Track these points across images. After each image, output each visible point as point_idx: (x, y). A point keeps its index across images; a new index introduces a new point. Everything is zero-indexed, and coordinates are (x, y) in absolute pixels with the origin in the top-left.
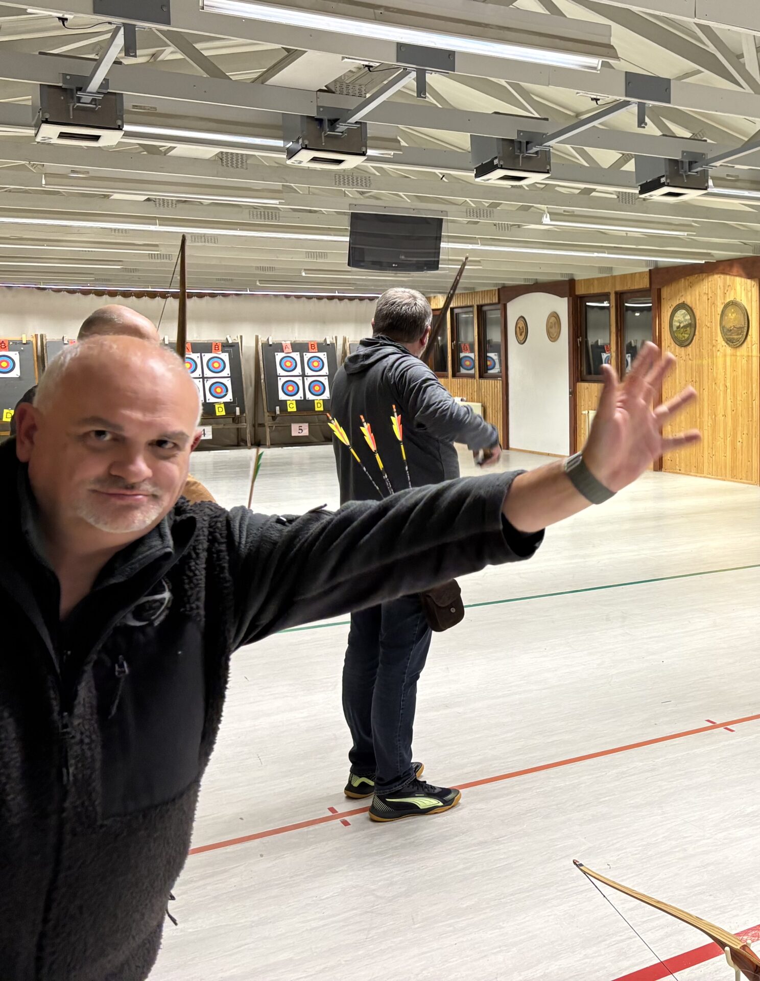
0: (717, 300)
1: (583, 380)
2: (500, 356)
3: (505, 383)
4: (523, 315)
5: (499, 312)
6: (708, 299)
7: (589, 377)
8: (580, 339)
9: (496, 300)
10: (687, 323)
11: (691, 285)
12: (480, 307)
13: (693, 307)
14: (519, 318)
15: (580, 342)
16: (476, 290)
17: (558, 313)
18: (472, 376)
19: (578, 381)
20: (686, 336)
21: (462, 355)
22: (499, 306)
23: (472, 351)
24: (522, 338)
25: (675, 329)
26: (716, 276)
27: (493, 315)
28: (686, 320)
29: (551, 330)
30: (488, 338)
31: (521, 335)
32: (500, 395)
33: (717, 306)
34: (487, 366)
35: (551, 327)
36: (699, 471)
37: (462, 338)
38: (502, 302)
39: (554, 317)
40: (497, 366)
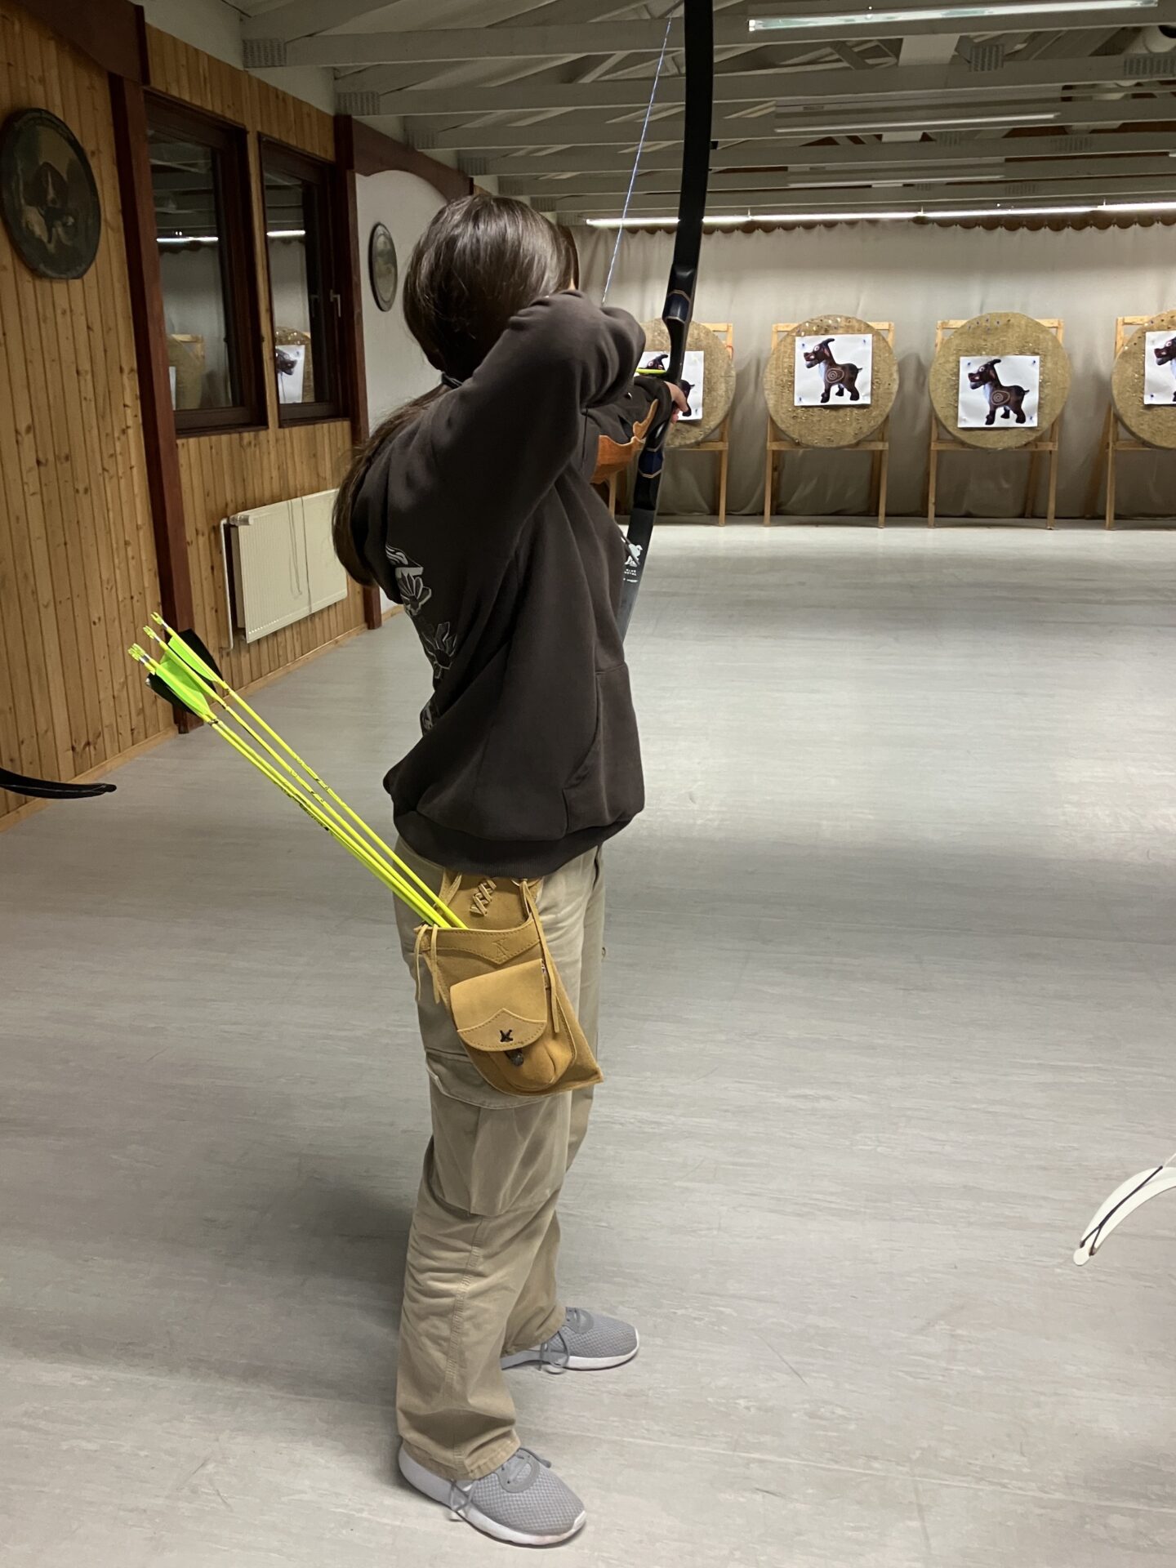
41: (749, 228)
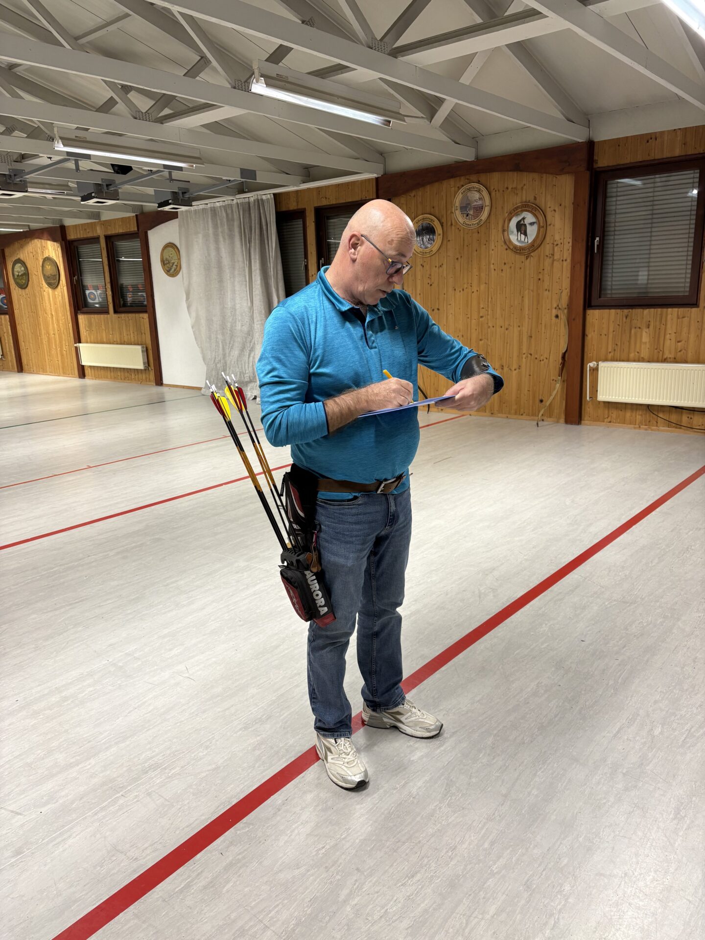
0: (38, 256)
6: (33, 255)
11: (22, 247)
13: (25, 261)
20: (24, 281)
25: (16, 277)
26: (36, 241)
28: (22, 271)
33: (39, 260)
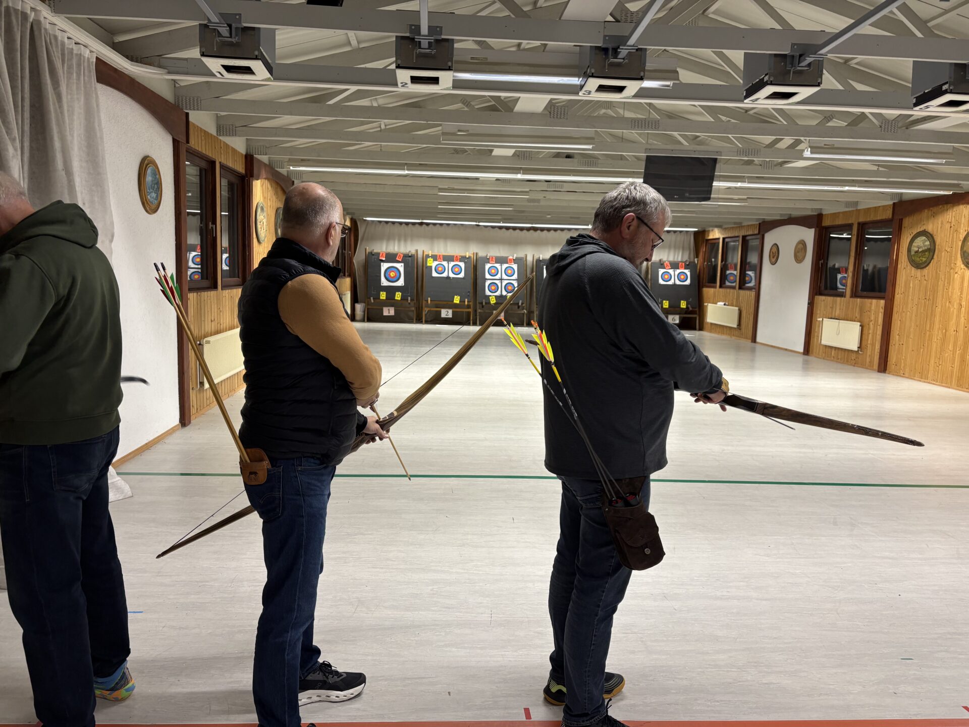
0: (960, 228)
1: (821, 294)
2: (755, 274)
3: (757, 293)
4: (777, 243)
5: (758, 240)
6: (951, 227)
7: (826, 292)
8: (822, 261)
9: (756, 232)
10: (926, 248)
11: (934, 215)
12: (744, 237)
13: (935, 234)
14: (773, 245)
15: (821, 264)
16: (743, 225)
17: (805, 241)
18: (734, 288)
19: (816, 294)
20: (924, 259)
21: (728, 272)
22: (758, 236)
23: (736, 270)
24: (774, 260)
25: (913, 253)
27: (754, 243)
28: (925, 246)
29: (798, 254)
30: (748, 260)
31: (773, 257)
32: (753, 302)
33: (960, 232)
34: (745, 281)
35: (798, 252)
36: (923, 377)
37: (730, 260)
38: (762, 233)
39: (802, 244)
40: (753, 281)
41: (421, 224)
